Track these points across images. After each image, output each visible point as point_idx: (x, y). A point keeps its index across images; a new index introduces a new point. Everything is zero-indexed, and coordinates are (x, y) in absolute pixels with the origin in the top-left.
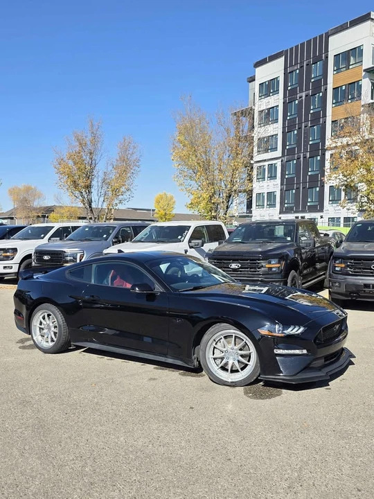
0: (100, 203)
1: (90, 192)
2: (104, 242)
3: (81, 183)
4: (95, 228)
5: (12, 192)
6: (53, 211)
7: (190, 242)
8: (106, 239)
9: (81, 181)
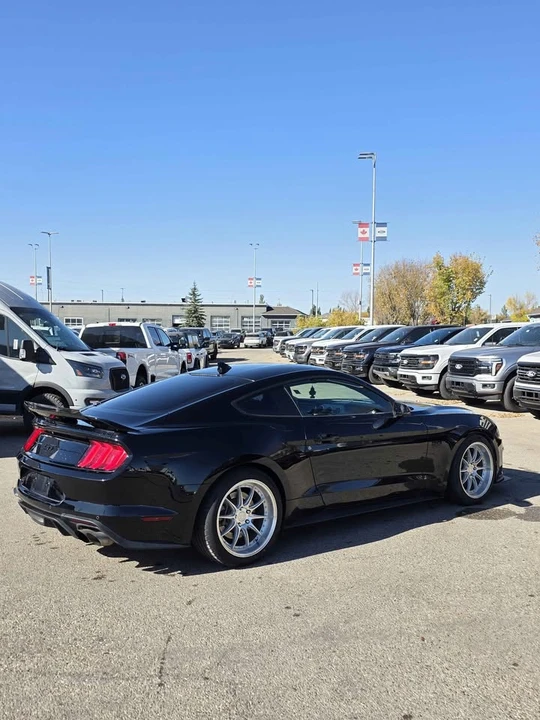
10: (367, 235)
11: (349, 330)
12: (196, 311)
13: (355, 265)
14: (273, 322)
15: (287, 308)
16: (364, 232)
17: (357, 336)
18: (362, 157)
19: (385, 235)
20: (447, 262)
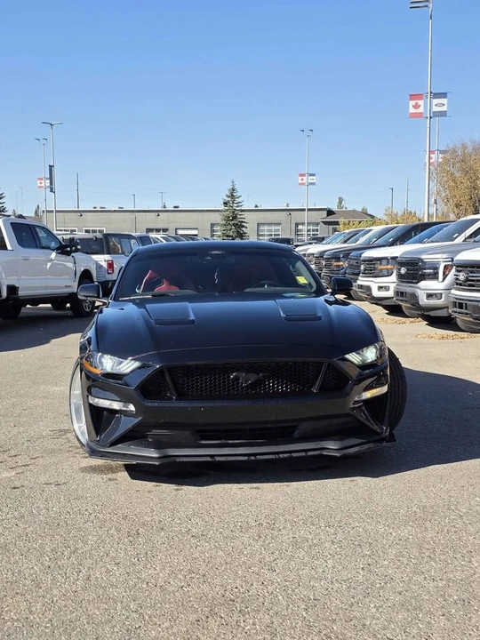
10: (421, 110)
12: (235, 218)
14: (334, 229)
19: (444, 109)
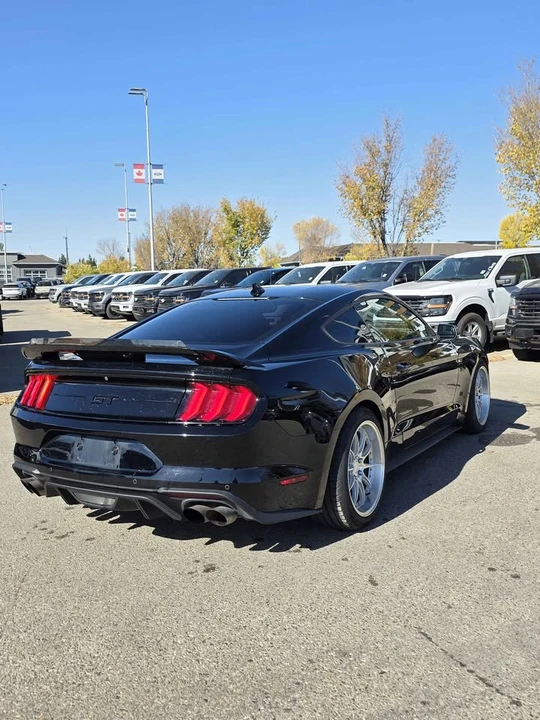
0: (397, 234)
1: (383, 219)
2: (383, 283)
3: (373, 206)
4: (375, 265)
5: (297, 228)
6: (349, 251)
7: (497, 278)
8: (386, 279)
9: (373, 204)
10: (143, 177)
11: (152, 275)
13: (120, 210)
14: (26, 272)
15: (42, 256)
16: (139, 174)
17: (162, 281)
18: (134, 92)
19: (161, 177)
20: (235, 207)
